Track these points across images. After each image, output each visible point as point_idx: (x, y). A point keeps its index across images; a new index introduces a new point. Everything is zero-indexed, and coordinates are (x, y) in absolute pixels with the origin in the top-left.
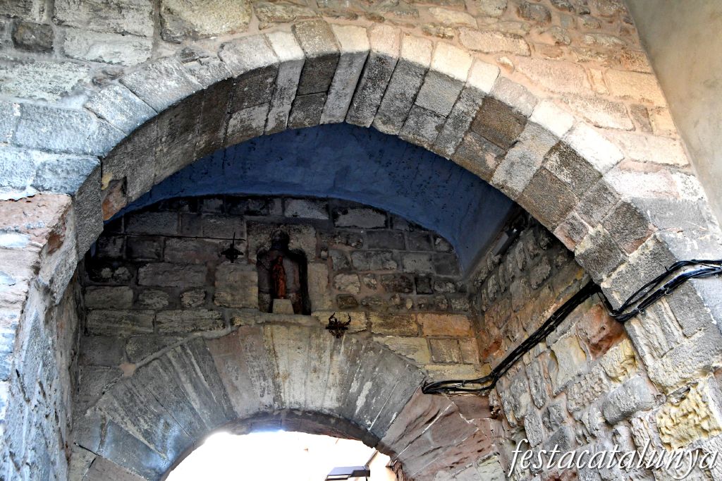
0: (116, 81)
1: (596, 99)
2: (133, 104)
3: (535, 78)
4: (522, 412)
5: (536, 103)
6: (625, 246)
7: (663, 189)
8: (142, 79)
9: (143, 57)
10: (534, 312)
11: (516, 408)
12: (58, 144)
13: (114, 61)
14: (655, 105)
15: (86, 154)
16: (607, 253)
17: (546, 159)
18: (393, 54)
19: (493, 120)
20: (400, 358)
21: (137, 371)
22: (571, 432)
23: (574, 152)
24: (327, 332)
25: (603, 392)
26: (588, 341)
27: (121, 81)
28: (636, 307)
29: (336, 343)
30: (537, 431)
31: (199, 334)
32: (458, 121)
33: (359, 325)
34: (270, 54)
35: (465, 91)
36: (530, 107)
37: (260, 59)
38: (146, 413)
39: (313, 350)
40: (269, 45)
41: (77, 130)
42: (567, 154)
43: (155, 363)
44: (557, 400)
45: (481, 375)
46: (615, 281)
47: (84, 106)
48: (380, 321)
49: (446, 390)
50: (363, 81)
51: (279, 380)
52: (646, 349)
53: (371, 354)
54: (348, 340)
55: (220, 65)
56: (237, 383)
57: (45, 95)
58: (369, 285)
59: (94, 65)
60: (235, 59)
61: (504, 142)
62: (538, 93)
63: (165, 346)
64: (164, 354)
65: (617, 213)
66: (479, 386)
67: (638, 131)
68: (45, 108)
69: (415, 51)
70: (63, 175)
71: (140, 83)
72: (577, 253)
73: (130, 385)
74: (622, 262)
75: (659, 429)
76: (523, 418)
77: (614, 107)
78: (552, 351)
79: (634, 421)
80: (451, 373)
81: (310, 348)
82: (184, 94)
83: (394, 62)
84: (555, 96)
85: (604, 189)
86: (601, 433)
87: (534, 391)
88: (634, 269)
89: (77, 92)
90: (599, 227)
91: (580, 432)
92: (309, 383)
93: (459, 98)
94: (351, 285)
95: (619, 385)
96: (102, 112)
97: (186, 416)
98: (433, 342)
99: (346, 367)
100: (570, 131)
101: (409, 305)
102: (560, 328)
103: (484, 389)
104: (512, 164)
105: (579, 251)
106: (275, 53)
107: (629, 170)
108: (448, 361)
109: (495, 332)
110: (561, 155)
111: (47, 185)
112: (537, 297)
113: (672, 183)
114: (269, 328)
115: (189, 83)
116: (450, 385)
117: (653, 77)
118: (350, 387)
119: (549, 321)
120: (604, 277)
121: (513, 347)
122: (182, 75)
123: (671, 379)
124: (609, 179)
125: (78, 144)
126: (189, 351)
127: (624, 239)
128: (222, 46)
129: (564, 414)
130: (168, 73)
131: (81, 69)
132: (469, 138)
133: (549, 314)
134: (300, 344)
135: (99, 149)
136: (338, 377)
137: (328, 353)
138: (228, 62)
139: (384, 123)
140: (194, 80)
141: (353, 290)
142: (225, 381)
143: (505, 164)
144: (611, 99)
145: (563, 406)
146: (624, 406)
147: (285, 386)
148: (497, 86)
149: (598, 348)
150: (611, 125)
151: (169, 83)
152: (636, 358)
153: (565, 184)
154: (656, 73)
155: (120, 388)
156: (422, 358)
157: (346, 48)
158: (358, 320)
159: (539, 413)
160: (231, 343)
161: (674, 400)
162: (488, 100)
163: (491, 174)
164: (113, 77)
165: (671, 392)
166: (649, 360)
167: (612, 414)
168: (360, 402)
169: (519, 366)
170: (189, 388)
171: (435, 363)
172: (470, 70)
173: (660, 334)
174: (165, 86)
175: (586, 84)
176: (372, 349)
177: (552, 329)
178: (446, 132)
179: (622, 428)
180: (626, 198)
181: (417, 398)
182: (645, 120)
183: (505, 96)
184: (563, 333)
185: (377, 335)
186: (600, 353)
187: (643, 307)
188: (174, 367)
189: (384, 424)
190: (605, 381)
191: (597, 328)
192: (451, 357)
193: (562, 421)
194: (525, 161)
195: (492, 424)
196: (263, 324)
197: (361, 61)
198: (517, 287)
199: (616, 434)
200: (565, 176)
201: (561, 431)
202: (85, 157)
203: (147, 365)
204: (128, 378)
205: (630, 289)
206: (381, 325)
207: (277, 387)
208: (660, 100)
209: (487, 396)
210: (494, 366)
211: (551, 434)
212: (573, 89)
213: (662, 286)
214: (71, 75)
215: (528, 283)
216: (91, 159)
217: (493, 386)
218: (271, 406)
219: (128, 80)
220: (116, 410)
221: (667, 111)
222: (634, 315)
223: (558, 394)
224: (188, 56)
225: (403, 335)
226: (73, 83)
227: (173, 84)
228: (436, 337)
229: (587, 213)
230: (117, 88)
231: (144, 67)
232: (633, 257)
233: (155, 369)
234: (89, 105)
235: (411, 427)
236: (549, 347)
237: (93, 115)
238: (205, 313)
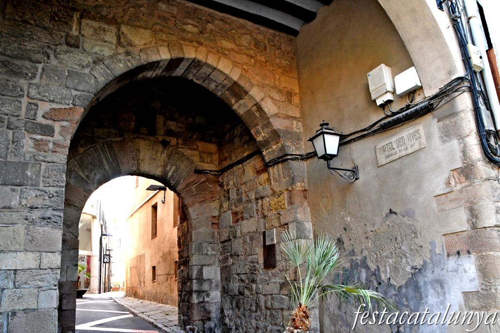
0: (101, 63)
1: (274, 87)
2: (107, 73)
3: (254, 76)
4: (230, 187)
5: (253, 86)
6: (272, 143)
7: (289, 126)
8: (111, 63)
9: (112, 53)
10: (241, 152)
11: (228, 185)
12: (80, 88)
13: (101, 54)
14: (295, 92)
15: (90, 92)
16: (266, 143)
17: (252, 107)
18: (204, 60)
19: (236, 89)
20: (188, 158)
21: (85, 151)
22: (244, 199)
23: (261, 108)
24: (160, 144)
25: (257, 188)
26: (256, 169)
27: (103, 63)
28: (271, 164)
29: (163, 150)
30: (233, 195)
31: (109, 139)
32: (224, 86)
33: (173, 143)
34: (158, 56)
35: (227, 77)
36: (250, 88)
37: (154, 58)
38: (87, 168)
39: (154, 151)
40: (158, 51)
41: (87, 82)
42: (260, 109)
43: (92, 149)
44: (242, 186)
45: (218, 169)
46: (267, 153)
47: (90, 72)
48: (182, 143)
49: (204, 173)
50: (191, 66)
51: (140, 161)
52: (272, 178)
53: (177, 155)
54: (168, 149)
55: (139, 59)
56: (123, 161)
57: (76, 67)
58: (180, 127)
59: (94, 55)
60: (145, 57)
61: (239, 97)
62: (255, 82)
63: (96, 143)
64: (95, 146)
65: (272, 131)
66: (216, 173)
67: (286, 102)
68: (76, 72)
69: (211, 60)
70: (82, 100)
71: (110, 64)
72: (257, 140)
73: (81, 156)
74: (270, 148)
75: (270, 205)
76: (230, 189)
77: (280, 91)
78: (244, 169)
79: (264, 200)
80: (207, 167)
81: (153, 150)
82: (125, 70)
83: (203, 63)
84: (260, 84)
85: (269, 123)
86: (253, 201)
87: (235, 180)
88: (274, 151)
89: (88, 66)
90: (266, 134)
91: (247, 199)
92: (151, 164)
93: (225, 79)
94: (172, 125)
95: (262, 187)
96: (96, 76)
97: (102, 171)
98: (202, 154)
99: (166, 160)
100: (262, 99)
101: (195, 137)
102: (248, 161)
103: (218, 175)
104: (240, 105)
105: (258, 139)
106: (160, 56)
107: (279, 117)
108: (206, 162)
109: (226, 154)
110: (257, 107)
111: (77, 104)
112: (242, 147)
113: (293, 124)
114: (138, 140)
115: (128, 66)
116: (205, 171)
117: (297, 80)
118: (167, 167)
119: (245, 157)
120: (264, 151)
121: (231, 162)
122: (125, 62)
123: (277, 190)
124: (271, 120)
125: (87, 88)
126: (105, 146)
127: (272, 141)
128: (141, 51)
129: (243, 192)
130: (120, 61)
131: (89, 57)
132: (227, 92)
133: (245, 154)
134: (150, 148)
135: (94, 91)
136: (163, 163)
137: (160, 153)
138: (142, 58)
139: (196, 80)
140: (129, 64)
141: (173, 128)
142: (118, 160)
143: (238, 104)
144: (280, 88)
145: (244, 189)
146: (262, 194)
147: (142, 164)
148: (240, 78)
149: (259, 172)
150: (277, 99)
151: (120, 65)
152: (269, 180)
153: (257, 117)
154: (299, 79)
155: (78, 158)
156: (196, 159)
157: (187, 56)
158: (174, 141)
159: (235, 189)
160: (122, 144)
161: (277, 196)
162: (235, 83)
163: (233, 105)
164: (100, 61)
165: (276, 194)
166: (272, 181)
167: (258, 196)
168: (170, 174)
169: (232, 170)
170: (104, 161)
171: (200, 162)
172: (231, 70)
173: (277, 174)
174: (119, 66)
175: (272, 80)
176: (177, 153)
177: (246, 161)
178: (218, 88)
179: (260, 201)
180: (275, 128)
181: (192, 175)
182: (290, 98)
183: (241, 83)
184: (249, 163)
185: (180, 148)
186: (259, 174)
187: (274, 165)
188: (99, 152)
189: (178, 183)
190: (258, 184)
191: (260, 165)
192: (207, 160)
193: (242, 194)
194: (245, 105)
195: (218, 188)
196: (136, 138)
197: (191, 60)
198: (237, 140)
199: (258, 203)
200: (257, 114)
201: (241, 197)
202: (90, 94)
203: (88, 149)
204: (81, 154)
205: (272, 157)
206: (182, 144)
207: (139, 164)
208: (297, 91)
209: (218, 177)
210: (223, 167)
211: (238, 197)
212: (267, 82)
213: (280, 160)
214: (86, 59)
215: (241, 140)
216: (91, 95)
217: (221, 174)
218: (135, 171)
219: (106, 63)
220: (76, 166)
221: (298, 95)
222: (271, 166)
223: (242, 184)
224: (128, 53)
225: (190, 149)
226: (86, 62)
227: (121, 65)
228: (203, 152)
229: (263, 128)
230: (101, 66)
231: (111, 57)
232: (274, 147)
233: (92, 151)
234: (91, 72)
235: (188, 185)
236: (243, 167)
237: (93, 77)
238: (113, 131)
